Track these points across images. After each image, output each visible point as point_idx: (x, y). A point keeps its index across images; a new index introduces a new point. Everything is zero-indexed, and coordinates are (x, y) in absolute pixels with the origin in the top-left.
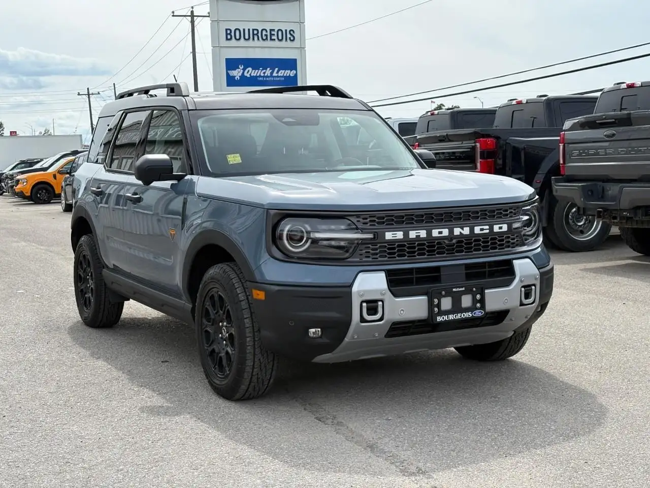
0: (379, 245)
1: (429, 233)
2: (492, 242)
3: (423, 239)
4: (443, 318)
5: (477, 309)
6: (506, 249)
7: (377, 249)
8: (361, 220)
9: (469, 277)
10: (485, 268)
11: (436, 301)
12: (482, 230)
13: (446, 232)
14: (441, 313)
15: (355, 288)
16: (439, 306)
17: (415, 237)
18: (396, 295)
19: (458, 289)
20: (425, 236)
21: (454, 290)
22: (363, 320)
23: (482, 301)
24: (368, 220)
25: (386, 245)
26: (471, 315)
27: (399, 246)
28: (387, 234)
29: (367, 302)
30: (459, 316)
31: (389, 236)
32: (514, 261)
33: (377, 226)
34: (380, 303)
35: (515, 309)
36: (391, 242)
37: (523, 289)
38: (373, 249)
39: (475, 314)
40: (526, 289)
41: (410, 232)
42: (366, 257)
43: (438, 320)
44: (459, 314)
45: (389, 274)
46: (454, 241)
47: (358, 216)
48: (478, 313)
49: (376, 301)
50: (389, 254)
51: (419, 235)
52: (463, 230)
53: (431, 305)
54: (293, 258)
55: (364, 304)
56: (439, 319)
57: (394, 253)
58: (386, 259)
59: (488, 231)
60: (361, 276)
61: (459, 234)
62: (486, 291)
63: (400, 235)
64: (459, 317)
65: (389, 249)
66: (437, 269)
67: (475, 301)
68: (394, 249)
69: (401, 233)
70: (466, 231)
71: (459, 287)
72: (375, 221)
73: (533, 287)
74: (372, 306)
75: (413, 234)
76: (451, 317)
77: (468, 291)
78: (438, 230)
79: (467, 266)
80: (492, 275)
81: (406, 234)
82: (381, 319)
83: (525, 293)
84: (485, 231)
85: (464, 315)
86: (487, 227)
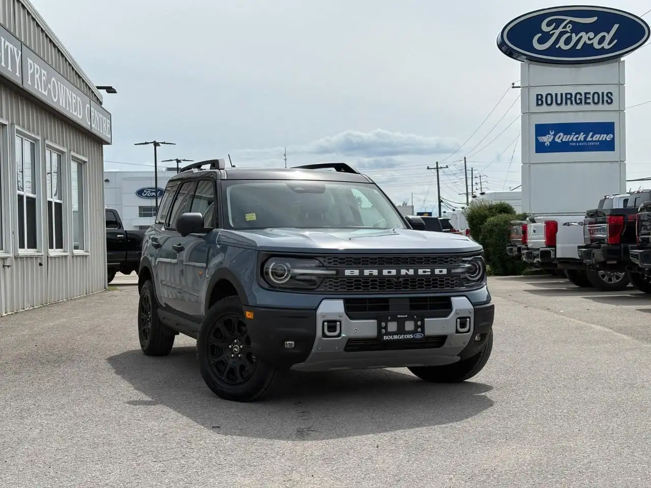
0: (340, 279)
1: (380, 272)
2: (433, 281)
3: (375, 276)
4: (389, 337)
5: (418, 332)
6: (446, 288)
7: (338, 283)
8: (327, 260)
9: (412, 307)
10: (427, 302)
11: (383, 324)
12: (424, 272)
13: (394, 272)
14: (388, 334)
15: (319, 311)
16: (386, 328)
17: (368, 274)
18: (351, 318)
19: (402, 316)
20: (377, 274)
21: (399, 316)
22: (324, 335)
23: (422, 326)
24: (332, 260)
25: (345, 279)
26: (412, 337)
27: (355, 281)
28: (346, 271)
29: (328, 321)
30: (402, 337)
31: (348, 272)
32: (452, 298)
33: (339, 265)
34: (338, 323)
35: (452, 335)
36: (350, 278)
37: (458, 320)
38: (334, 283)
39: (415, 336)
40: (461, 320)
41: (365, 271)
42: (329, 288)
45: (346, 302)
46: (401, 279)
47: (324, 257)
48: (418, 336)
49: (335, 321)
50: (348, 286)
51: (372, 274)
52: (408, 271)
53: (379, 328)
54: (276, 287)
55: (326, 323)
56: (385, 338)
57: (352, 286)
58: (346, 290)
59: (430, 273)
60: (324, 302)
61: (405, 274)
62: (425, 319)
63: (356, 272)
65: (348, 283)
66: (387, 300)
67: (416, 326)
68: (352, 283)
69: (358, 271)
70: (411, 272)
71: (403, 315)
72: (337, 261)
73: (468, 319)
74: (332, 325)
75: (367, 272)
76: (396, 337)
77: (410, 318)
78: (387, 271)
79: (411, 299)
80: (433, 307)
81: (361, 272)
82: (339, 335)
83: (460, 324)
84: (427, 273)
85: (406, 336)
86: (429, 270)
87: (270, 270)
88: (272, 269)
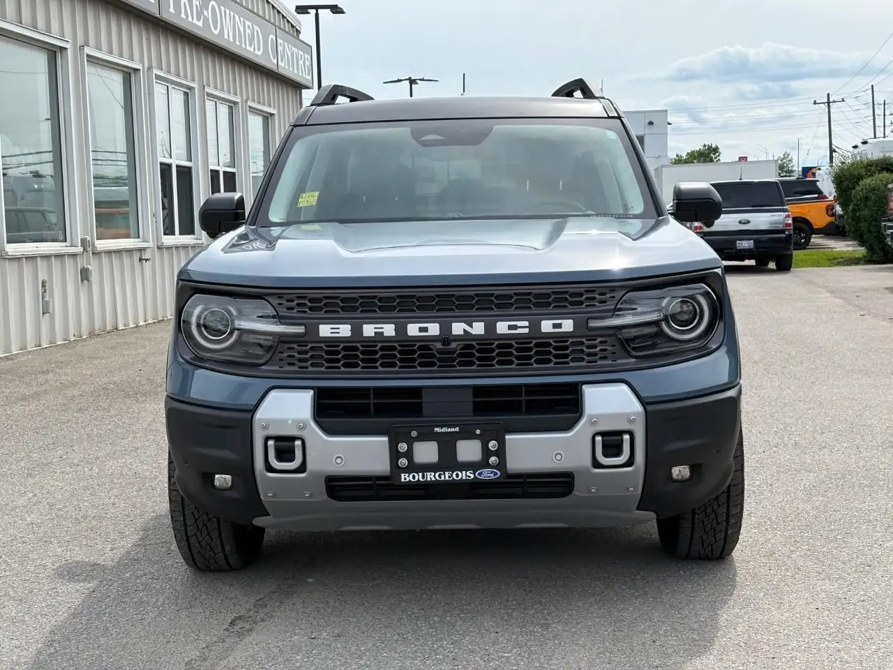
0: (310, 345)
1: (401, 330)
2: (537, 349)
3: (389, 339)
4: (414, 477)
5: (489, 466)
6: (573, 365)
7: (306, 352)
8: (285, 302)
9: (479, 409)
10: (520, 396)
11: (403, 447)
12: (512, 327)
13: (434, 329)
14: (413, 468)
15: (260, 415)
16: (409, 454)
17: (373, 335)
18: (329, 431)
19: (444, 430)
20: (393, 334)
21: (437, 430)
22: (270, 469)
23: (501, 453)
24: (295, 302)
25: (323, 345)
26: (472, 476)
27: (345, 349)
28: (322, 327)
29: (278, 439)
30: (446, 476)
31: (325, 330)
32: (584, 387)
33: (310, 314)
34: (298, 443)
35: (584, 471)
36: (332, 342)
37: (598, 438)
38: (299, 353)
39: (480, 474)
40: (606, 438)
41: (365, 326)
42: (289, 364)
43: (403, 480)
44: (447, 473)
45: (319, 395)
46: (453, 345)
47: (280, 296)
48: (487, 474)
49: (293, 439)
50: (328, 361)
51: (383, 333)
52: (472, 327)
53: (395, 455)
54: (204, 359)
55: (272, 443)
56: (405, 478)
57: (338, 361)
58: (322, 369)
59: (526, 331)
60: (273, 394)
61: (462, 333)
62: (508, 437)
63: (345, 330)
64: (447, 478)
65: (328, 353)
66: (417, 391)
67: (487, 453)
68: (338, 353)
69: (348, 327)
70: (478, 328)
71: (449, 427)
72: (305, 305)
73: (628, 436)
74: (285, 446)
75: (369, 330)
76: (430, 476)
77: (467, 435)
78: (418, 326)
79: (478, 390)
80: (533, 408)
81: (357, 330)
82: (302, 469)
83: (605, 446)
84: (519, 331)
85: (457, 475)
86: (526, 323)
87: (194, 320)
88: (199, 317)
